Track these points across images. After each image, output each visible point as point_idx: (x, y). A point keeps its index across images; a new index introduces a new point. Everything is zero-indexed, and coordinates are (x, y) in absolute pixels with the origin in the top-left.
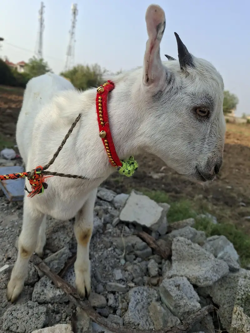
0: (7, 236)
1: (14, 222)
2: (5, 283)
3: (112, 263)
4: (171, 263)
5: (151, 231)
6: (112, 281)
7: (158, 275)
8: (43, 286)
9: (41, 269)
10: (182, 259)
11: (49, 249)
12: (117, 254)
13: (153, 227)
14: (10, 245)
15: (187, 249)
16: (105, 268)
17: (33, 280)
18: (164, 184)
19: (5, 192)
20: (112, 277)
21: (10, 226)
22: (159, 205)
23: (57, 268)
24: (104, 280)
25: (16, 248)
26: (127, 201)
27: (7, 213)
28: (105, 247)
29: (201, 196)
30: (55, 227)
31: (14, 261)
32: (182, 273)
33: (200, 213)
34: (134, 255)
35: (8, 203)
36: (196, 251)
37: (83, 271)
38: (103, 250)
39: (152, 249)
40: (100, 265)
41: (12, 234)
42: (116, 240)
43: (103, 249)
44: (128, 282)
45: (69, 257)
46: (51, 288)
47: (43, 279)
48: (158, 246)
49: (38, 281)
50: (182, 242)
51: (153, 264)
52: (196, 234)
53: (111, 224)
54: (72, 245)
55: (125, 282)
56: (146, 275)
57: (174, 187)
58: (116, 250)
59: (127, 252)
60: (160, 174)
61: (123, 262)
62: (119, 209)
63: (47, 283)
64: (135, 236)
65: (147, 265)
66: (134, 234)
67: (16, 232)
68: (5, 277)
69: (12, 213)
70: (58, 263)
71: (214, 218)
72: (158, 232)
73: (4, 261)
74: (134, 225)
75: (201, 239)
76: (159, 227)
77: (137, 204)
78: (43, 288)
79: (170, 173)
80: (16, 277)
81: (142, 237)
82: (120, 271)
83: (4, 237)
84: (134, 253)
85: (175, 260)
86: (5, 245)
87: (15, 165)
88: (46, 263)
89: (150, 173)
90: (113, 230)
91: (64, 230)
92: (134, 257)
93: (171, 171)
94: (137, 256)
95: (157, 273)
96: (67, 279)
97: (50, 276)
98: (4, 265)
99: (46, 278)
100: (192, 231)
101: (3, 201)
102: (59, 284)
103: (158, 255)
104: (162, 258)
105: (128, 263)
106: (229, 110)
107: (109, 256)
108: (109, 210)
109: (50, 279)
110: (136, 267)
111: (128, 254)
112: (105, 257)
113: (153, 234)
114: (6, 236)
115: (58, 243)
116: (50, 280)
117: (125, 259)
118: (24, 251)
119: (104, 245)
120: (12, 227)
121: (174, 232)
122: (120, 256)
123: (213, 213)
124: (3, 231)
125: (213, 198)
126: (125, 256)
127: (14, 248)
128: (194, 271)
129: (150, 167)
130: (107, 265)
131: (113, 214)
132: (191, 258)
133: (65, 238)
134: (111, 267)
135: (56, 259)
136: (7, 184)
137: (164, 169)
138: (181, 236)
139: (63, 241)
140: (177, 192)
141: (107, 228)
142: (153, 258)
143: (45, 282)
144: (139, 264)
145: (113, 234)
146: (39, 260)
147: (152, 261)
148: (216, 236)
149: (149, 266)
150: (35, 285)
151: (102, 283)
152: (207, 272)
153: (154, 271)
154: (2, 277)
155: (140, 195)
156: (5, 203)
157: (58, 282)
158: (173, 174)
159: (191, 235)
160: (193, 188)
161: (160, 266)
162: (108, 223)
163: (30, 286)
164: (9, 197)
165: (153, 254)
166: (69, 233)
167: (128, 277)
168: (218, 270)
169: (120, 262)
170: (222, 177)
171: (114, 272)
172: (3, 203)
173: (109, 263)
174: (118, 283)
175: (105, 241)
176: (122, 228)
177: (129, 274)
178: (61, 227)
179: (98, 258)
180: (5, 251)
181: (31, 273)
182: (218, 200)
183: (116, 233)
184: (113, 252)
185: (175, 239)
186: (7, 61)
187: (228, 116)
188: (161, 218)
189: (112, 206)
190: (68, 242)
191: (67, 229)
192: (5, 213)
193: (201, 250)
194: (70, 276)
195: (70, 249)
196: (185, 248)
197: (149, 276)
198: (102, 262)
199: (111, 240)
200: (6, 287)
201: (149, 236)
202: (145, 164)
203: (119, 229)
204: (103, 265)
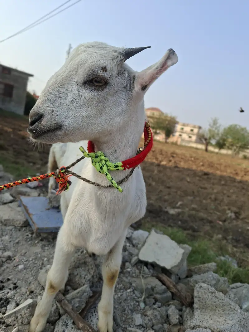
0: (31, 268)
1: (38, 254)
2: (27, 319)
3: (131, 306)
4: (193, 312)
5: (171, 274)
6: (132, 326)
7: (179, 323)
8: (64, 325)
9: (64, 307)
10: (204, 307)
11: (70, 286)
12: (136, 296)
13: (173, 270)
14: (33, 278)
15: (210, 297)
16: (125, 311)
17: (54, 318)
18: (181, 221)
19: (31, 223)
20: (131, 321)
21: (34, 258)
22: (180, 247)
23: (78, 306)
24: (124, 325)
25: (38, 281)
26: (147, 240)
27: (31, 243)
28: (124, 288)
29: (220, 236)
30: (76, 263)
31: (36, 295)
32: (205, 324)
33: (220, 255)
34: (153, 298)
35: (32, 234)
36: (220, 301)
37: (106, 313)
38: (122, 291)
39: (172, 293)
40: (119, 307)
41: (35, 267)
42: (135, 281)
43: (122, 289)
44: (148, 329)
45: (89, 296)
46: (72, 328)
47: (64, 317)
48: (178, 291)
49: (58, 319)
50: (205, 289)
51: (173, 311)
52: (219, 281)
53: (130, 262)
54: (92, 283)
55: (145, 328)
56: (166, 323)
57: (191, 224)
58: (136, 292)
59: (147, 295)
60: (177, 210)
61: (142, 305)
62: (137, 246)
63: (68, 323)
64: (154, 278)
65: (167, 311)
66: (153, 275)
67: (39, 264)
68: (28, 312)
69: (36, 244)
70: (79, 302)
71: (234, 261)
72: (178, 275)
73: (27, 295)
74: (153, 266)
75: (224, 287)
76: (179, 269)
77: (157, 244)
78: (64, 327)
79: (187, 209)
80: (40, 313)
81: (162, 279)
82: (139, 315)
83: (28, 268)
84: (153, 297)
85: (197, 308)
86: (28, 278)
87: (39, 195)
88: (68, 301)
89: (166, 208)
90: (132, 269)
91: (85, 266)
92: (153, 301)
93: (187, 207)
94: (156, 300)
95: (178, 320)
96: (88, 320)
97: (72, 314)
98: (27, 299)
99: (67, 316)
100: (215, 277)
101: (27, 231)
102: (81, 325)
103: (178, 301)
104: (183, 305)
105: (147, 307)
106: (246, 146)
107: (129, 298)
108: (128, 248)
109: (71, 318)
110: (156, 313)
111: (148, 297)
112: (124, 300)
113: (173, 277)
114: (29, 268)
115: (79, 280)
116: (71, 320)
117: (145, 302)
118: (52, 287)
119: (123, 285)
120: (36, 259)
121: (196, 277)
122: (140, 299)
123: (233, 255)
124: (27, 262)
125: (232, 239)
126: (144, 299)
127: (37, 282)
128: (218, 323)
129: (165, 201)
130: (126, 307)
131: (131, 251)
132: (214, 308)
133: (86, 275)
134: (130, 310)
135: (77, 298)
136: (33, 215)
137: (181, 205)
138: (204, 282)
139: (84, 278)
140: (194, 231)
141: (126, 267)
142: (173, 304)
143: (66, 321)
144: (159, 309)
145: (132, 274)
146: (61, 296)
147: (173, 307)
148: (239, 284)
149: (170, 312)
150: (56, 323)
151: (122, 327)
152: (233, 326)
153: (174, 319)
154: (26, 312)
155: (161, 234)
156: (29, 233)
157: (79, 322)
158: (190, 210)
159: (214, 282)
160: (212, 227)
161: (181, 313)
162: (127, 261)
163: (51, 324)
164: (34, 228)
165: (173, 299)
166: (90, 270)
167: (148, 323)
168: (245, 324)
169: (139, 305)
170: (241, 217)
171: (133, 316)
172: (27, 234)
173: (128, 306)
174: (137, 328)
175: (125, 281)
176: (141, 267)
177: (149, 320)
178: (82, 263)
179: (117, 299)
180: (28, 284)
181: (53, 310)
182: (237, 241)
183: (135, 273)
184: (132, 294)
185: (197, 285)
186: (34, 94)
187: (245, 152)
188: (182, 260)
189: (130, 243)
190: (89, 280)
191: (88, 266)
192: (29, 245)
193: (226, 300)
194: (90, 317)
195: (91, 287)
196: (208, 296)
197: (170, 324)
198: (122, 304)
199: (130, 281)
200: (29, 323)
201: (169, 279)
202: (161, 197)
203: (138, 269)
204: (123, 307)
